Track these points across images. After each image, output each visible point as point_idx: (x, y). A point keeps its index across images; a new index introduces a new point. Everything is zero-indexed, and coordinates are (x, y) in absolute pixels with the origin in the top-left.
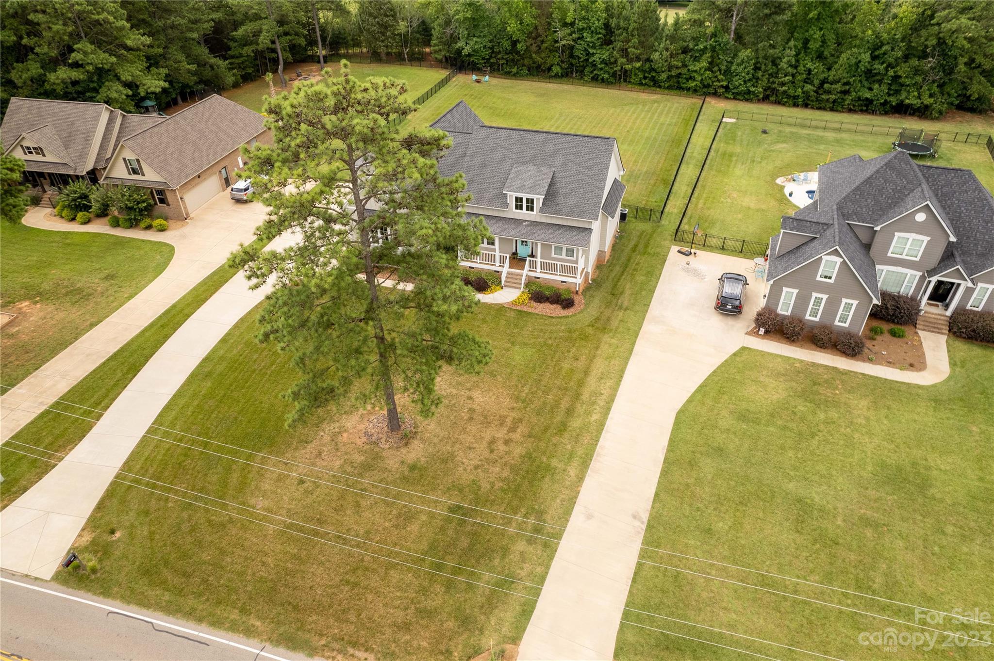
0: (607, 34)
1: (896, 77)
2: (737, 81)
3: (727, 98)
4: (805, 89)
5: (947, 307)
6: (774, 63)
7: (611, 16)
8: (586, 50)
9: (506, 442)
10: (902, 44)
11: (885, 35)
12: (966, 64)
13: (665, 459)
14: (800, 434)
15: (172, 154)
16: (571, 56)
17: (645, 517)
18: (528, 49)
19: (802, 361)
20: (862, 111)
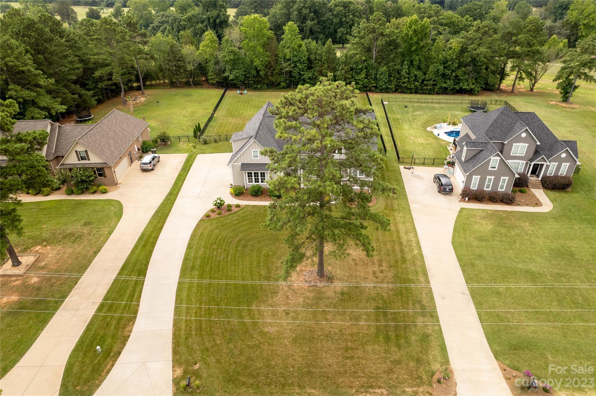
0: (309, 63)
1: (457, 76)
2: (381, 83)
3: (377, 92)
4: (415, 84)
5: (538, 176)
6: (399, 73)
7: (310, 54)
8: (299, 73)
9: (382, 272)
10: (457, 61)
11: (449, 57)
12: (485, 69)
13: (460, 265)
14: (509, 242)
15: (104, 145)
16: (290, 76)
17: (468, 292)
18: (266, 75)
19: (490, 210)
20: (443, 94)
